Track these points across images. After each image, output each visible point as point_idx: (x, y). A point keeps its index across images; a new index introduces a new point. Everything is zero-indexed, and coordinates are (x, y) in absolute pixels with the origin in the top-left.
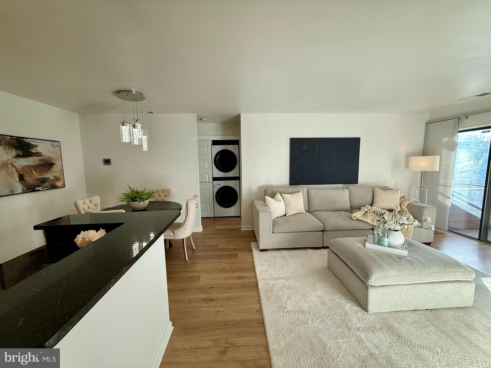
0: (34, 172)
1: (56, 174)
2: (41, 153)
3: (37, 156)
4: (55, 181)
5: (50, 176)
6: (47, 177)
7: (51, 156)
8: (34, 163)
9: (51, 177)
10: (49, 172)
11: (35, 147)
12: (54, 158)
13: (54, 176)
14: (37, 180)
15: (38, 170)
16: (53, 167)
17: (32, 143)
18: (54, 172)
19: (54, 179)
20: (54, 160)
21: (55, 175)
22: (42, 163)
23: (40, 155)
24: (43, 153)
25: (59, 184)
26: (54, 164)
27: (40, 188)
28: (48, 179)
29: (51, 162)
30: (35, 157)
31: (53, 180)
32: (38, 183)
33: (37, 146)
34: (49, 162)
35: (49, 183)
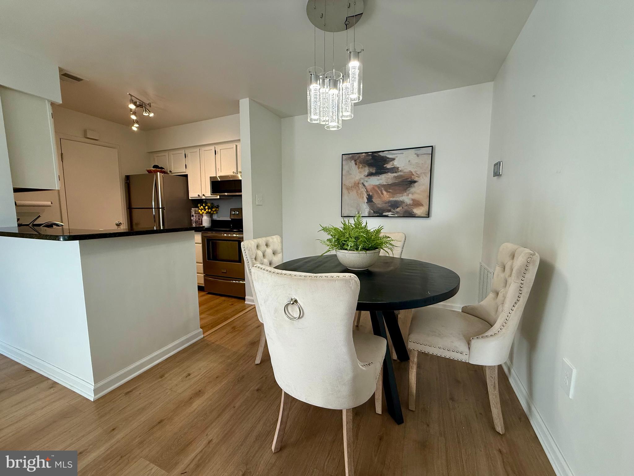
0: (385, 193)
1: (416, 197)
2: (398, 168)
3: (393, 173)
4: (412, 207)
5: (406, 198)
6: (401, 200)
7: (413, 170)
8: (387, 182)
9: (407, 201)
10: (406, 193)
11: (391, 161)
12: (417, 172)
13: (413, 200)
14: (387, 203)
15: (391, 191)
16: (413, 186)
17: (388, 156)
18: (412, 194)
19: (412, 203)
20: (417, 175)
21: (413, 198)
22: (397, 182)
23: (397, 171)
24: (401, 167)
25: (418, 211)
26: (415, 182)
27: (389, 214)
28: (402, 202)
29: (412, 179)
30: (389, 174)
31: (410, 205)
32: (388, 207)
33: (395, 159)
34: (408, 180)
35: (403, 208)
